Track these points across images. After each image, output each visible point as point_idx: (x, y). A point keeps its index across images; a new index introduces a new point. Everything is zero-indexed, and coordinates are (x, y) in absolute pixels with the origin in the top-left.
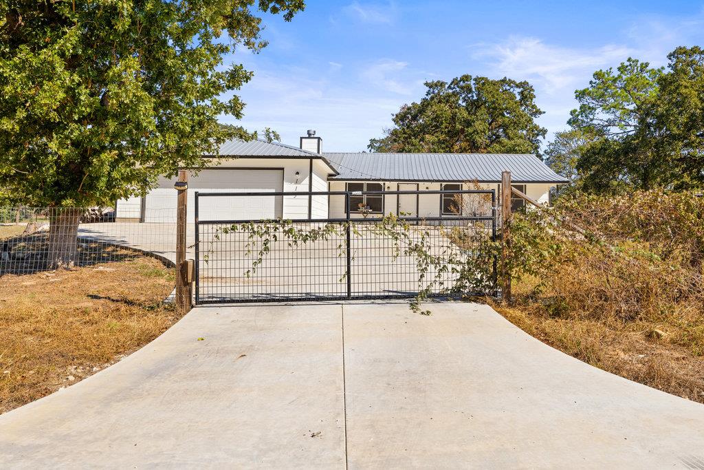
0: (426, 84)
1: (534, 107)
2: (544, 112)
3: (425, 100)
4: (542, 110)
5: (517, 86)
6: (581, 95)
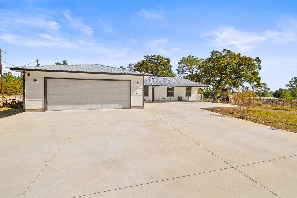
0: (144, 56)
3: (143, 61)
6: (179, 63)
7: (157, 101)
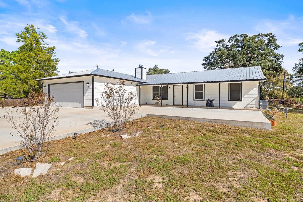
1: (275, 44)
2: (281, 46)
4: (280, 46)
5: (266, 36)
7: (178, 106)
